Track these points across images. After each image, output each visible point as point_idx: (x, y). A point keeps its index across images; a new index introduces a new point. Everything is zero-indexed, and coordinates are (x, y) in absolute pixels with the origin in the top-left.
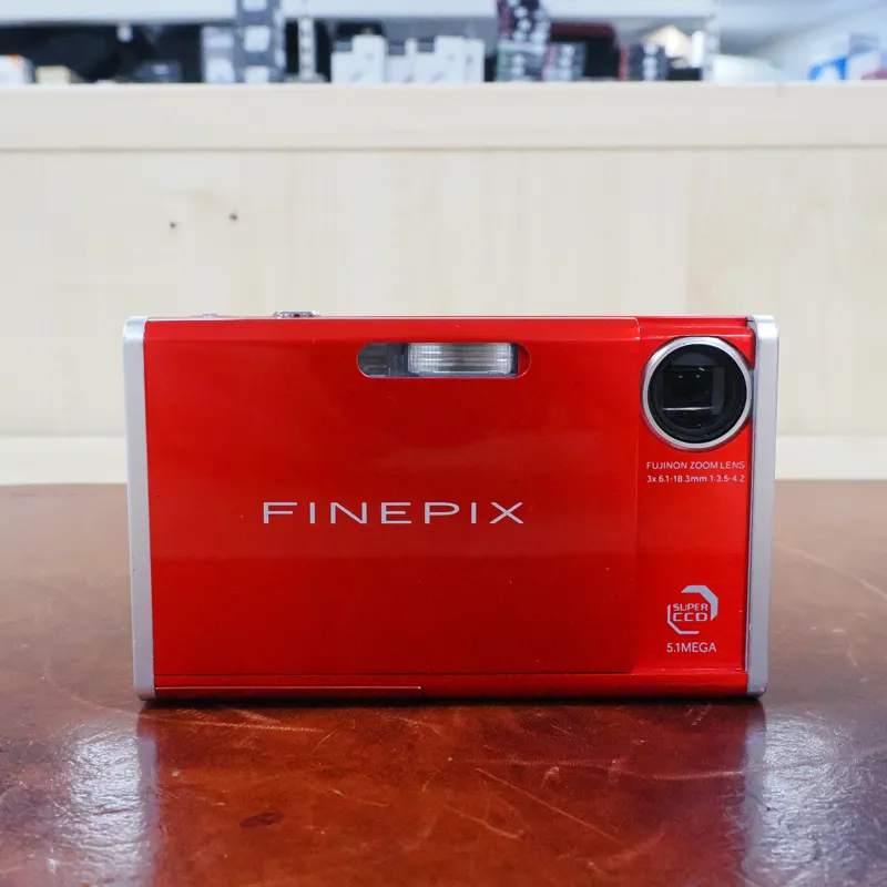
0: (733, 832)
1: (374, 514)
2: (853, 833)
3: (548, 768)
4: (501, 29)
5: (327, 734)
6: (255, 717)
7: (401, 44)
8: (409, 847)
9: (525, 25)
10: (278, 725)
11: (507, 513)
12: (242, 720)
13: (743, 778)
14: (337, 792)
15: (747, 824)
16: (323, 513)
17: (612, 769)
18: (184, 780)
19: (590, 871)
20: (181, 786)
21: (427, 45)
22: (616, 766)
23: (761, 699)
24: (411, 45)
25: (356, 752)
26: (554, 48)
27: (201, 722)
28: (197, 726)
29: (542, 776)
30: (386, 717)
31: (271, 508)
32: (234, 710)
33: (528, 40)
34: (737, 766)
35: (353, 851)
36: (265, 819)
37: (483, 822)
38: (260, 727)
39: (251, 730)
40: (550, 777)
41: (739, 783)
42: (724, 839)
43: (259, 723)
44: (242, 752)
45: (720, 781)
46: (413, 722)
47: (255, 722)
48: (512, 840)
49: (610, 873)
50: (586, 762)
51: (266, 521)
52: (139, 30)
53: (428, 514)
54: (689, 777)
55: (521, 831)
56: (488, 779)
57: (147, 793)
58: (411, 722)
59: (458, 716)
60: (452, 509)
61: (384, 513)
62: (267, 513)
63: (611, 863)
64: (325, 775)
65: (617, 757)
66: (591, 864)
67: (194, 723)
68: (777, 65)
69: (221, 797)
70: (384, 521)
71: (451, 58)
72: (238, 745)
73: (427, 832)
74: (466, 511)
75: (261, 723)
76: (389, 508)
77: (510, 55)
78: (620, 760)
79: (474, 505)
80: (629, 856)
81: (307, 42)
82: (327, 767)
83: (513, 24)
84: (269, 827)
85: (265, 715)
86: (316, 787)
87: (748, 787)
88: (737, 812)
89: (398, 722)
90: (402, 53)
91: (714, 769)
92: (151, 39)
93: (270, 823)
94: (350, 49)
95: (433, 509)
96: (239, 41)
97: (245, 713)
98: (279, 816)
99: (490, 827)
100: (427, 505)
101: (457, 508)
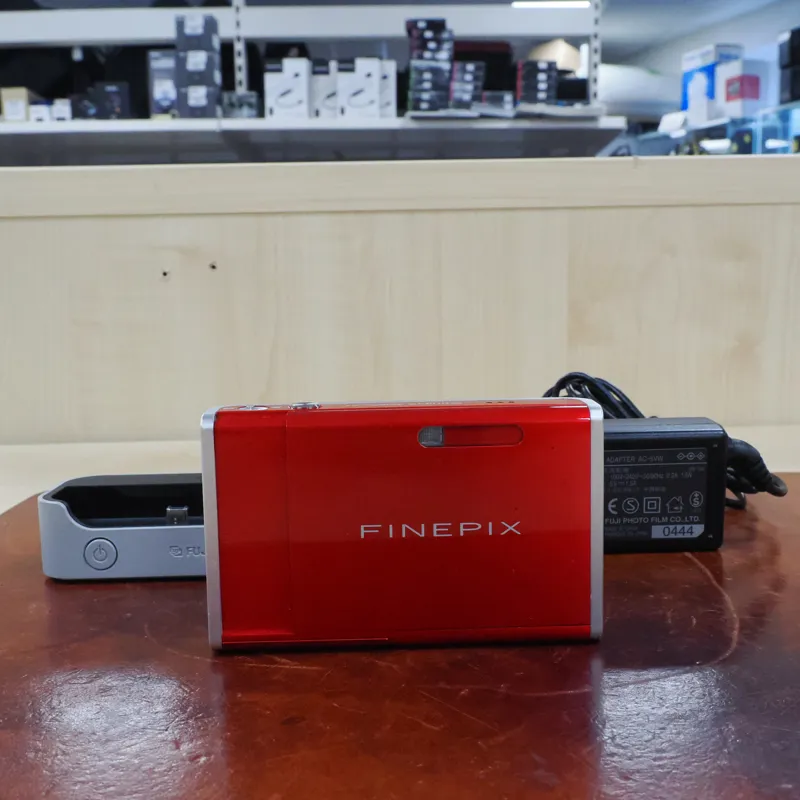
1: (429, 530)
3: (461, 690)
4: (412, 49)
5: (328, 671)
6: (284, 660)
7: (325, 63)
8: (378, 736)
9: (432, 45)
11: (511, 528)
12: (276, 663)
14: (335, 705)
16: (398, 531)
17: (500, 690)
18: (245, 699)
19: (478, 747)
20: (242, 703)
21: (348, 66)
22: (503, 688)
24: (333, 65)
25: (346, 681)
26: (458, 65)
27: (250, 663)
28: (248, 666)
29: (457, 694)
30: (364, 658)
31: (365, 529)
32: (267, 656)
33: (435, 58)
34: (576, 687)
35: (346, 738)
37: (421, 721)
38: (287, 667)
39: (281, 669)
40: (463, 695)
43: (286, 664)
44: (277, 682)
45: (564, 697)
46: (385, 663)
47: (284, 664)
48: (437, 731)
49: (491, 747)
52: (89, 50)
53: (462, 530)
54: (546, 694)
55: (442, 726)
56: (424, 697)
57: (224, 707)
58: (380, 663)
59: (410, 658)
60: (477, 526)
61: (435, 530)
62: (363, 532)
63: (491, 742)
64: (327, 695)
65: (505, 683)
66: (480, 743)
67: (246, 664)
68: (653, 72)
69: (267, 709)
70: (435, 535)
71: (369, 75)
72: (275, 678)
73: (389, 727)
74: (485, 527)
75: (287, 664)
76: (438, 527)
77: (420, 71)
78: (507, 685)
79: (490, 524)
80: (502, 738)
81: (240, 61)
82: (330, 691)
83: (423, 44)
84: (298, 725)
85: (289, 659)
86: (324, 702)
90: (327, 72)
91: (561, 690)
92: (102, 59)
93: (296, 723)
94: (279, 70)
95: (465, 527)
96: (181, 63)
97: (278, 659)
98: (303, 719)
99: (424, 724)
100: (462, 525)
101: (480, 526)
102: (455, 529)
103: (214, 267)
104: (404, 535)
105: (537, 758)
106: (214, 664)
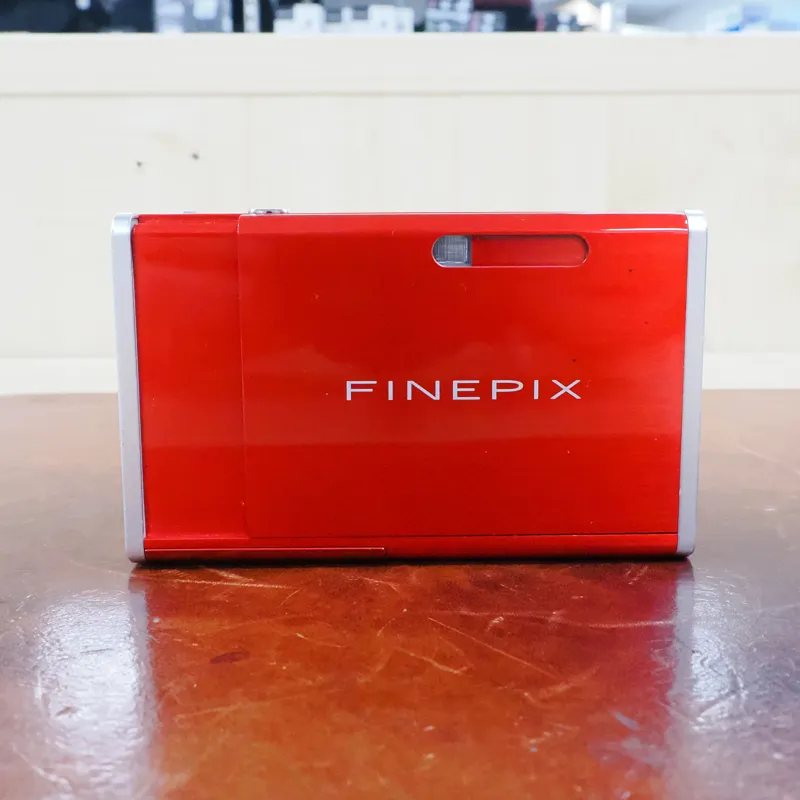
0: (657, 670)
1: (446, 390)
2: (769, 672)
3: (494, 617)
5: (295, 590)
6: (232, 576)
7: (338, 11)
8: (362, 680)
10: (250, 582)
11: (566, 389)
12: (220, 578)
13: (672, 626)
14: (300, 635)
15: (673, 663)
16: (400, 390)
17: (552, 619)
18: (163, 626)
19: (524, 700)
20: (160, 631)
21: (362, 13)
22: (555, 616)
23: (690, 558)
24: (347, 13)
25: (320, 604)
26: (477, 15)
27: (179, 579)
28: (178, 582)
29: (487, 624)
30: (349, 575)
31: (353, 386)
32: (212, 571)
33: (453, 9)
34: (666, 617)
35: (310, 683)
36: (232, 657)
37: (431, 661)
38: (235, 584)
39: (228, 586)
40: (495, 625)
41: (669, 631)
42: (649, 674)
43: (235, 581)
44: (216, 604)
45: (650, 629)
46: (376, 580)
47: (232, 580)
48: (456, 675)
49: (544, 701)
50: (528, 613)
51: (349, 398)
53: (495, 391)
54: (622, 625)
55: (465, 668)
56: (437, 626)
57: (130, 636)
58: (371, 581)
59: (415, 575)
60: (516, 386)
61: (456, 390)
62: (349, 391)
63: (544, 693)
64: (290, 623)
65: (558, 609)
66: (526, 694)
67: (176, 581)
69: (194, 640)
70: (455, 397)
71: (384, 24)
72: (214, 598)
73: (379, 667)
74: (529, 388)
76: (460, 386)
77: (438, 21)
78: (561, 612)
79: (536, 383)
80: (561, 688)
81: (251, 11)
82: (293, 616)
84: (236, 663)
85: (241, 575)
86: (283, 632)
87: (676, 634)
88: (663, 654)
89: (361, 581)
90: (338, 20)
91: (647, 619)
93: (236, 660)
94: (290, 17)
95: (499, 386)
96: (189, 9)
97: (224, 574)
98: (246, 654)
99: (436, 664)
100: (495, 383)
101: (521, 386)
102: (484, 390)
103: (196, 157)
104: (409, 398)
105: (625, 721)
106: (132, 580)
